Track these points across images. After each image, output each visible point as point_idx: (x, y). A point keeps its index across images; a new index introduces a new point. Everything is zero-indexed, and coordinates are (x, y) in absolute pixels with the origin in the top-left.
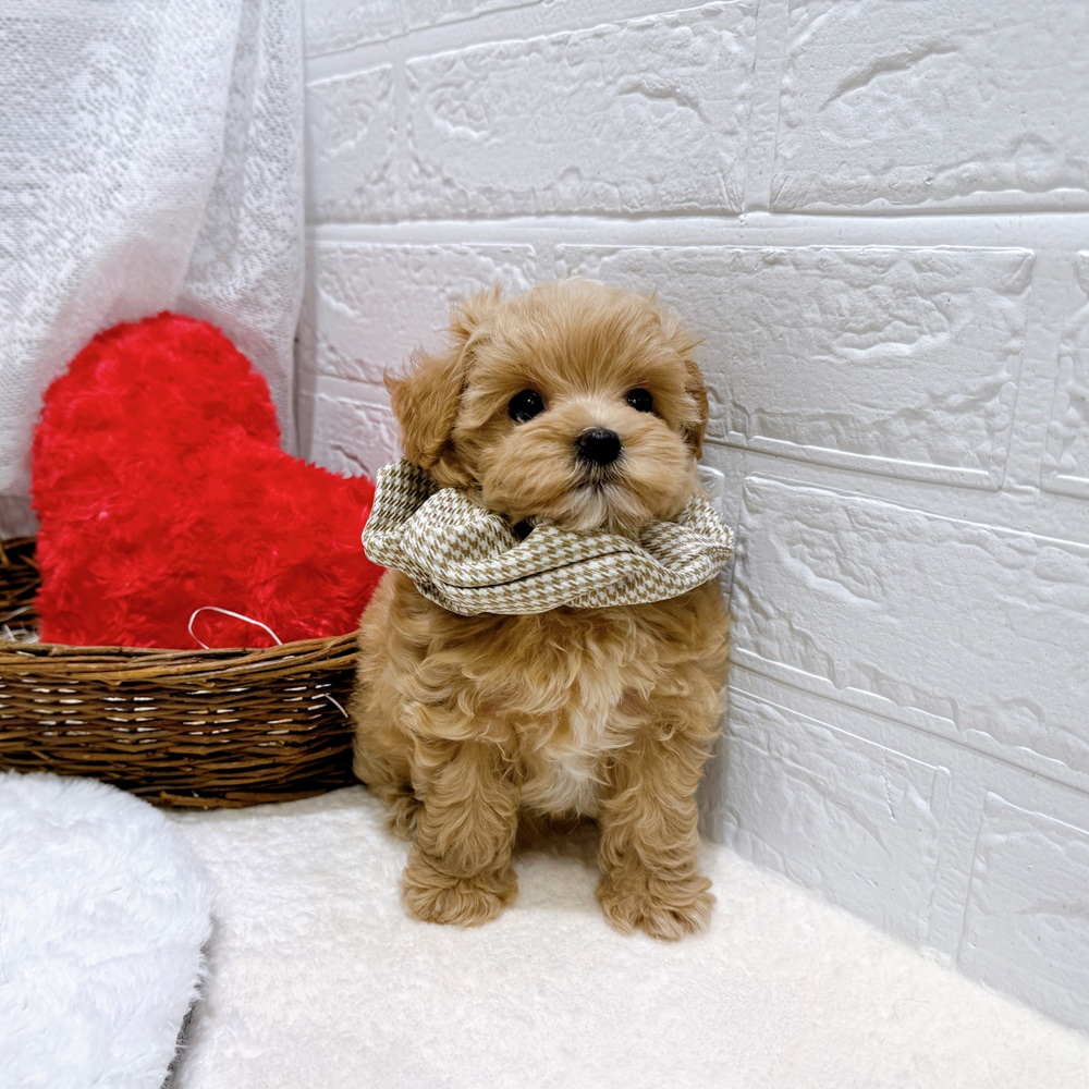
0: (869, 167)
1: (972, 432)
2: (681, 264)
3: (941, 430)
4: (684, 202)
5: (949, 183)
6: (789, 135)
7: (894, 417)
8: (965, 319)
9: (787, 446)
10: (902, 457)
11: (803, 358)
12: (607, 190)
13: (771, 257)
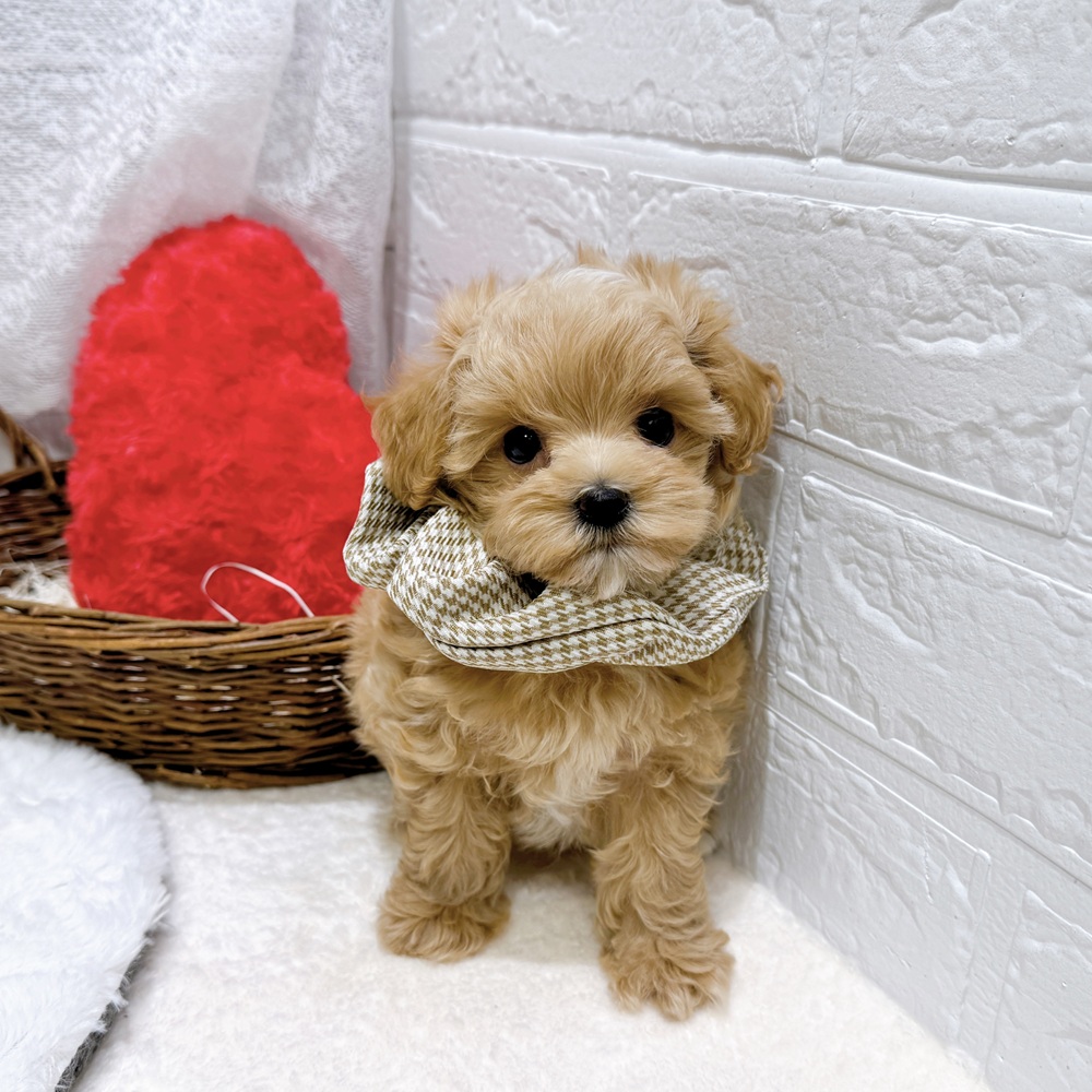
0: (947, 115)
1: (1039, 461)
2: (749, 211)
3: (1004, 453)
4: (755, 136)
5: (1032, 146)
6: (867, 66)
7: (956, 429)
8: (1040, 320)
9: (846, 447)
10: (964, 479)
11: (866, 344)
12: (680, 113)
13: (839, 216)
